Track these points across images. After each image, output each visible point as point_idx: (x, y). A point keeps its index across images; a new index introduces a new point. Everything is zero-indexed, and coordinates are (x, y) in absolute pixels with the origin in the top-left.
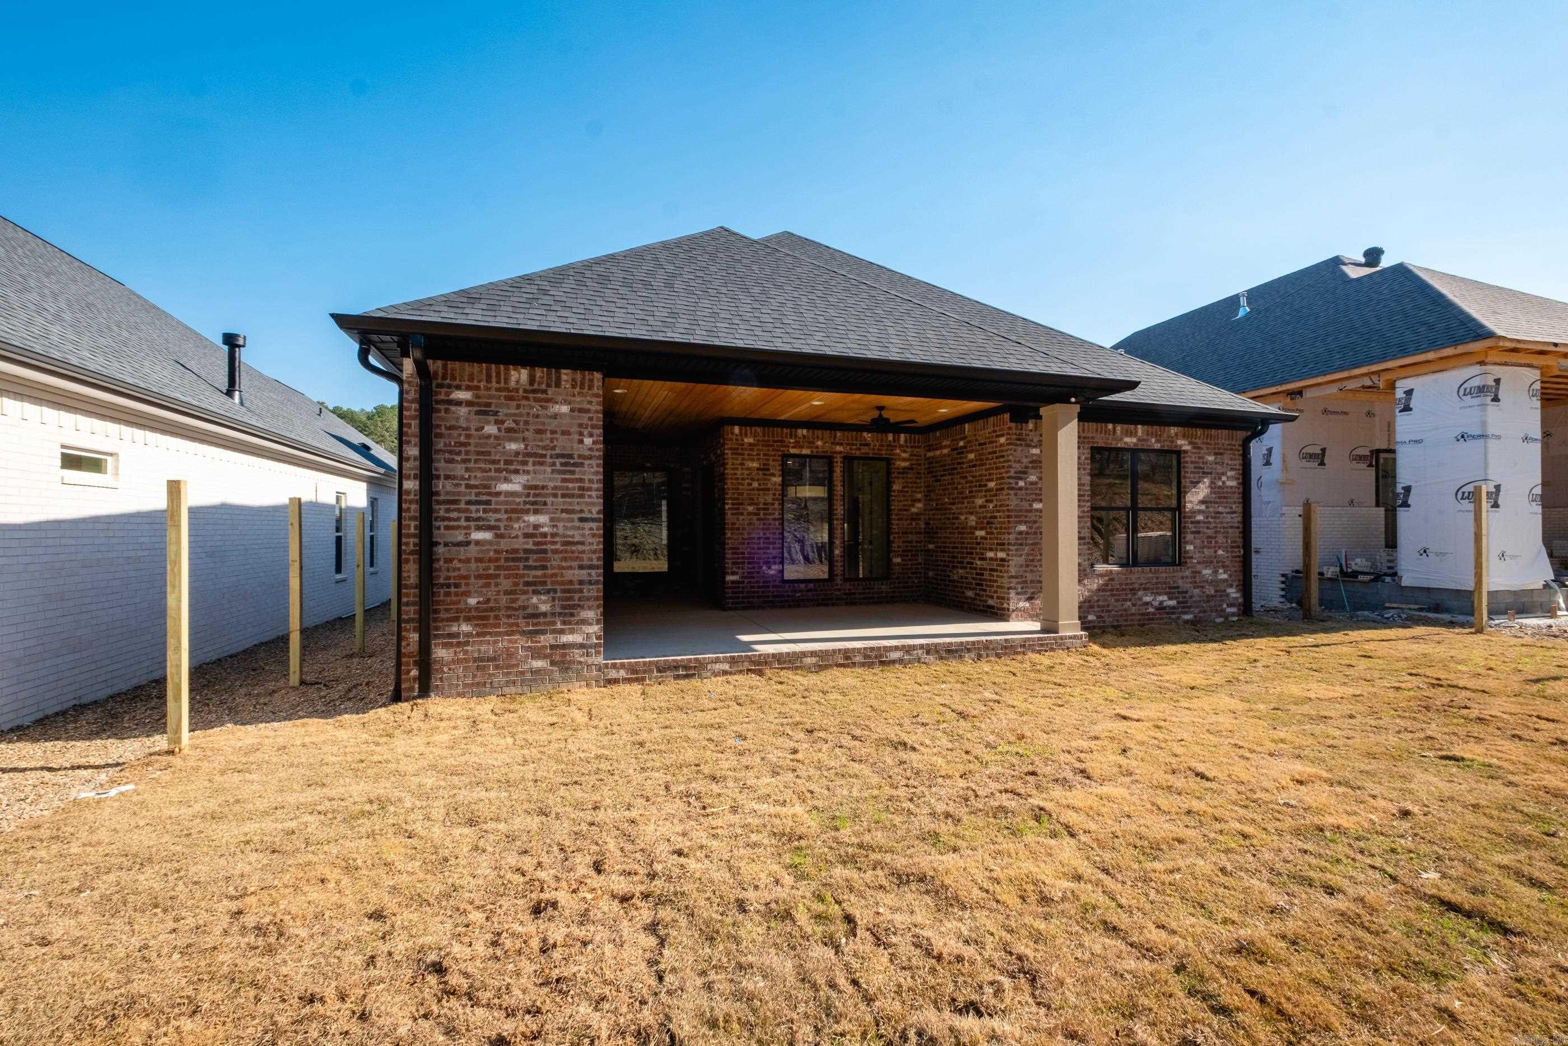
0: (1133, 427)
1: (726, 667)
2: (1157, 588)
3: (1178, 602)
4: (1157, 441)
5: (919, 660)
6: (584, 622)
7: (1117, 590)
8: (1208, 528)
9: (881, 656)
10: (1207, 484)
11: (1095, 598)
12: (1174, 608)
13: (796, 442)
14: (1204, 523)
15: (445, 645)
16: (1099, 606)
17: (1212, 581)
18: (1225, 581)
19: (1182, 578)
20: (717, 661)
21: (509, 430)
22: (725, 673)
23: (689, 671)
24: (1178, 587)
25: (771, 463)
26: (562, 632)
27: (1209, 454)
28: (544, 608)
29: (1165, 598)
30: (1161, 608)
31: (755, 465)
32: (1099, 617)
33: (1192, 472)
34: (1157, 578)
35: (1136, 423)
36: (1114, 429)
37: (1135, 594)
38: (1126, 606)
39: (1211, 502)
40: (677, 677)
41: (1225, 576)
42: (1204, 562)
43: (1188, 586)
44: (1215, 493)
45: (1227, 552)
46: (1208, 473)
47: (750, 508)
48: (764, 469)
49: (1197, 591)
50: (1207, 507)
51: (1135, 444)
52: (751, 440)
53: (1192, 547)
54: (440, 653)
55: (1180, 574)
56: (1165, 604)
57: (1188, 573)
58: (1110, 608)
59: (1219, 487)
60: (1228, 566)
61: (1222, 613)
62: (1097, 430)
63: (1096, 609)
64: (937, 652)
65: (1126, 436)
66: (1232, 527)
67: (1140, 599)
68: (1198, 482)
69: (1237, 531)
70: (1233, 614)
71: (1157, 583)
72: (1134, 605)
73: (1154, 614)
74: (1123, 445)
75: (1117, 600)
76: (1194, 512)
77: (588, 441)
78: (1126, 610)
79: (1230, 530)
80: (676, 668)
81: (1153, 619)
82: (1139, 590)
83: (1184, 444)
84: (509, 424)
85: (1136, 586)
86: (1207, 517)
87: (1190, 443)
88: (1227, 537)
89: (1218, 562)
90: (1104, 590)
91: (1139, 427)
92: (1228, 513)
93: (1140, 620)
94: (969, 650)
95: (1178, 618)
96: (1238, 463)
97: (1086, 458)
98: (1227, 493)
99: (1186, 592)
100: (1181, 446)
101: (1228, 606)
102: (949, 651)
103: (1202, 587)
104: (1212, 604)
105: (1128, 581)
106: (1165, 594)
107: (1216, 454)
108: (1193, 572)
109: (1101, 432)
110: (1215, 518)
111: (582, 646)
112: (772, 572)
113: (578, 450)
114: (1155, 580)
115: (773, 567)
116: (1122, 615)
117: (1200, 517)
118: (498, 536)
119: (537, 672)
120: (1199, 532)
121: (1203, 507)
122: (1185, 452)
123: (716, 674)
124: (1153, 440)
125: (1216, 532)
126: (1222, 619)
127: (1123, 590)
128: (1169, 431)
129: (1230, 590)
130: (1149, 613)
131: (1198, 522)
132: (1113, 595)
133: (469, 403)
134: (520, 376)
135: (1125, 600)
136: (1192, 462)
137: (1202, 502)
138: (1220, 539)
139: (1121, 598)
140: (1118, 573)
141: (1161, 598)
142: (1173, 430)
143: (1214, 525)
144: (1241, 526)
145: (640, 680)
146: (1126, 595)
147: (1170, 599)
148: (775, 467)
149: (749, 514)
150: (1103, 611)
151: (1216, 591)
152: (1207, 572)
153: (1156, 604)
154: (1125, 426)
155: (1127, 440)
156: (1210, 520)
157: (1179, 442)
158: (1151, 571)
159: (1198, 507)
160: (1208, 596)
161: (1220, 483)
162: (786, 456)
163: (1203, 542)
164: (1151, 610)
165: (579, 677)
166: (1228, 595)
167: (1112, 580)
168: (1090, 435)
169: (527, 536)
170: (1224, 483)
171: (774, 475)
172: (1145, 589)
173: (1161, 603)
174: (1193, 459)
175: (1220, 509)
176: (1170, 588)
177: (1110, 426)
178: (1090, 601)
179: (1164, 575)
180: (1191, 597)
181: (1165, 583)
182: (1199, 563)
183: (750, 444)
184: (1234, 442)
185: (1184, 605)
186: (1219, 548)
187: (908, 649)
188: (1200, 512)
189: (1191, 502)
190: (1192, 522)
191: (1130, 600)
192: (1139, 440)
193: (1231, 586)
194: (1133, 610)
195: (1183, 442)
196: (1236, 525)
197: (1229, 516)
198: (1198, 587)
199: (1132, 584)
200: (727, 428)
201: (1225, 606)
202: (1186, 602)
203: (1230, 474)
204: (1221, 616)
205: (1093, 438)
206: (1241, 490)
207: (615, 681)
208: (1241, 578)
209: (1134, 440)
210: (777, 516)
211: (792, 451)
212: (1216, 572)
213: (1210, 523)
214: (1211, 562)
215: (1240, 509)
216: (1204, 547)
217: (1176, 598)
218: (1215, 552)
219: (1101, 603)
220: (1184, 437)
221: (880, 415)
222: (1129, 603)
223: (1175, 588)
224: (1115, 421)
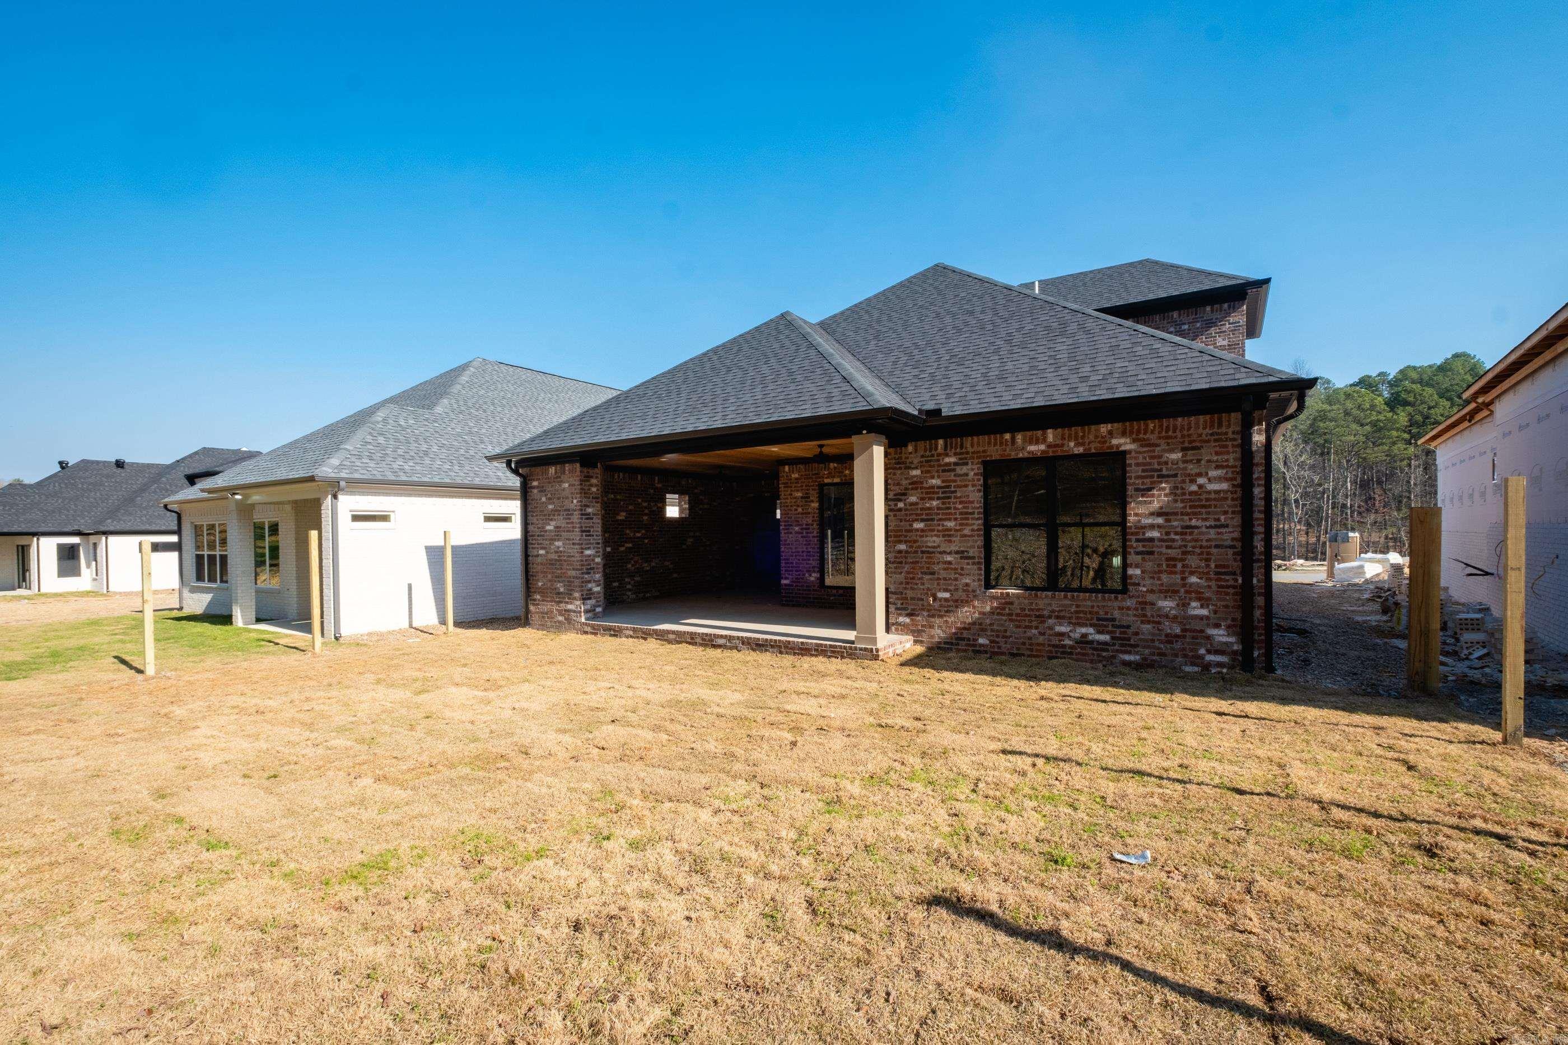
0: (1039, 433)
1: (631, 633)
2: (1077, 618)
3: (1113, 638)
4: (1077, 445)
5: (736, 648)
6: (575, 599)
7: (1018, 615)
8: (1168, 547)
9: (712, 641)
10: (1167, 491)
11: (988, 621)
12: (1105, 643)
13: (830, 473)
14: (1161, 540)
15: (534, 605)
16: (992, 630)
17: (1175, 617)
18: (1201, 618)
19: (1121, 608)
20: (627, 628)
21: (550, 499)
22: (631, 637)
23: (616, 633)
24: (1113, 620)
25: (811, 492)
26: (567, 603)
27: (1172, 451)
28: (562, 590)
29: (1091, 630)
30: (1084, 640)
31: (800, 494)
32: (992, 642)
33: (1138, 477)
34: (1077, 606)
35: (1044, 428)
36: (1013, 439)
37: (1043, 622)
38: (1028, 634)
39: (1176, 514)
40: (611, 635)
41: (1204, 612)
42: (1161, 591)
43: (1130, 619)
44: (1182, 501)
45: (1209, 579)
46: (1168, 476)
47: (797, 529)
48: (806, 497)
49: (1147, 627)
50: (1167, 521)
51: (1043, 452)
52: (797, 476)
53: (1138, 572)
54: (532, 608)
55: (1116, 604)
56: (1090, 637)
57: (1129, 603)
58: (1008, 634)
59: (1191, 493)
60: (1209, 599)
61: (1195, 659)
62: (989, 443)
63: (989, 633)
64: (749, 644)
65: (1031, 443)
66: (1217, 546)
67: (1051, 628)
68: (1150, 489)
69: (1230, 552)
70: (1220, 665)
71: (1076, 612)
72: (1041, 634)
73: (1071, 647)
74: (1026, 455)
75: (1018, 627)
76: (1144, 527)
77: (575, 501)
78: (1030, 638)
79: (1214, 551)
80: (610, 630)
81: (1071, 653)
82: (1050, 617)
83: (1124, 443)
84: (549, 496)
85: (1045, 612)
86: (1167, 533)
87: (1134, 441)
88: (1207, 560)
89: (1187, 592)
90: (998, 614)
91: (1050, 431)
92: (1211, 527)
93: (1051, 652)
94: (772, 647)
95: (1114, 657)
96: (1233, 458)
97: (975, 474)
98: (1207, 500)
99: (1128, 627)
100: (1118, 446)
101: (1209, 652)
102: (757, 645)
103: (1159, 623)
104: (1177, 646)
105: (1034, 607)
106: (1091, 625)
107: (1183, 449)
108: (1140, 603)
109: (995, 444)
110: (1182, 534)
111: (574, 612)
112: (812, 579)
113: (572, 506)
114: (1073, 609)
115: (814, 575)
116: (1024, 644)
117: (1155, 534)
118: (547, 552)
119: (560, 622)
120: (1152, 553)
121: (1160, 521)
122: (1130, 452)
123: (627, 637)
124: (1072, 444)
125: (1184, 553)
126: (1196, 669)
127: (1026, 615)
128: (1098, 430)
129: (1212, 632)
130: (1064, 646)
131: (1151, 540)
132: (1011, 620)
133: (537, 487)
134: (552, 470)
135: (1030, 627)
136: (1138, 465)
137: (1159, 514)
138: (1193, 561)
139: (1023, 624)
140: (1018, 596)
141: (1084, 630)
142: (1104, 429)
143: (1180, 543)
144: (1239, 544)
145: (595, 634)
146: (1031, 621)
147: (1099, 632)
148: (814, 495)
149: (797, 533)
150: (998, 636)
151: (1184, 630)
152: (1167, 604)
153: (1076, 635)
154: (1029, 433)
155: (1032, 448)
156: (1173, 536)
157: (1115, 442)
158: (1066, 597)
159: (1149, 521)
160: (1167, 635)
161: (1194, 488)
162: (822, 486)
163: (1159, 565)
164: (1067, 642)
165: (575, 629)
166: (1209, 638)
167: (1012, 603)
168: (981, 449)
169: (556, 552)
170: (1200, 486)
171: (812, 501)
172: (1057, 617)
173: (1084, 636)
174: (1141, 460)
175: (1194, 522)
176: (1099, 619)
177: (1007, 436)
178: (980, 624)
179: (1089, 603)
180: (1137, 634)
181: (1090, 613)
182: (1152, 591)
183: (796, 479)
184: (1224, 430)
185: (1124, 640)
186: (1192, 573)
187: (730, 638)
188: (1152, 527)
189: (1136, 515)
190: (1138, 540)
191: (1037, 628)
192: (1049, 446)
193: (1217, 626)
194: (1041, 639)
195: (1122, 441)
196: (1229, 543)
197: (1212, 531)
198: (1149, 622)
199: (1038, 610)
200: (781, 468)
201: (1202, 651)
202: (1129, 639)
203: (1213, 473)
204: (1193, 664)
205: (984, 451)
206: (1239, 494)
207: (586, 633)
208: (1239, 616)
209: (1042, 447)
210: (815, 534)
211: (826, 481)
212: (1185, 605)
213: (1173, 540)
214: (1177, 592)
215: (1237, 520)
216: (1160, 572)
217: (1108, 633)
218: (1183, 579)
219: (995, 627)
220: (1124, 434)
221: (821, 452)
222: (1034, 631)
223: (1107, 620)
224: (1014, 430)
